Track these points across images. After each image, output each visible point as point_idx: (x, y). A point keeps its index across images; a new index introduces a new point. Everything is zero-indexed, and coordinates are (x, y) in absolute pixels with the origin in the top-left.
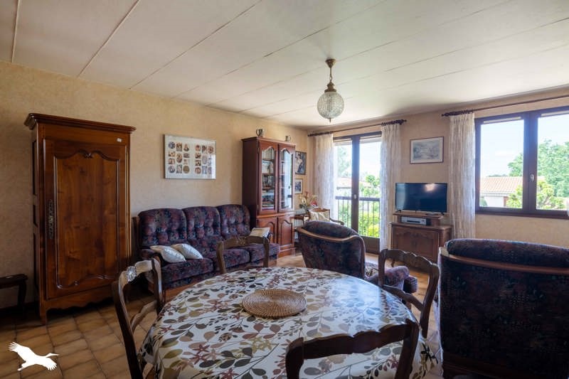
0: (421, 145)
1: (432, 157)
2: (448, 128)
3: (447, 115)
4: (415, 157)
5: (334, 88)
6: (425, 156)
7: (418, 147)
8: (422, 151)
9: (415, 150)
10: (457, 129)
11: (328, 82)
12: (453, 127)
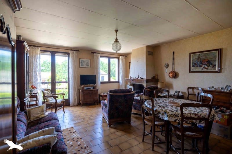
0: (84, 61)
1: (87, 66)
2: (93, 57)
3: (93, 53)
4: (81, 65)
5: (118, 40)
6: (85, 65)
7: (82, 62)
8: (84, 63)
9: (81, 62)
10: (96, 58)
11: (116, 38)
12: (95, 57)
